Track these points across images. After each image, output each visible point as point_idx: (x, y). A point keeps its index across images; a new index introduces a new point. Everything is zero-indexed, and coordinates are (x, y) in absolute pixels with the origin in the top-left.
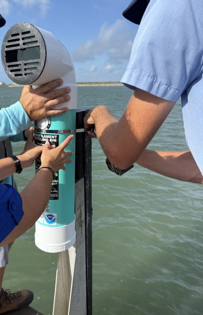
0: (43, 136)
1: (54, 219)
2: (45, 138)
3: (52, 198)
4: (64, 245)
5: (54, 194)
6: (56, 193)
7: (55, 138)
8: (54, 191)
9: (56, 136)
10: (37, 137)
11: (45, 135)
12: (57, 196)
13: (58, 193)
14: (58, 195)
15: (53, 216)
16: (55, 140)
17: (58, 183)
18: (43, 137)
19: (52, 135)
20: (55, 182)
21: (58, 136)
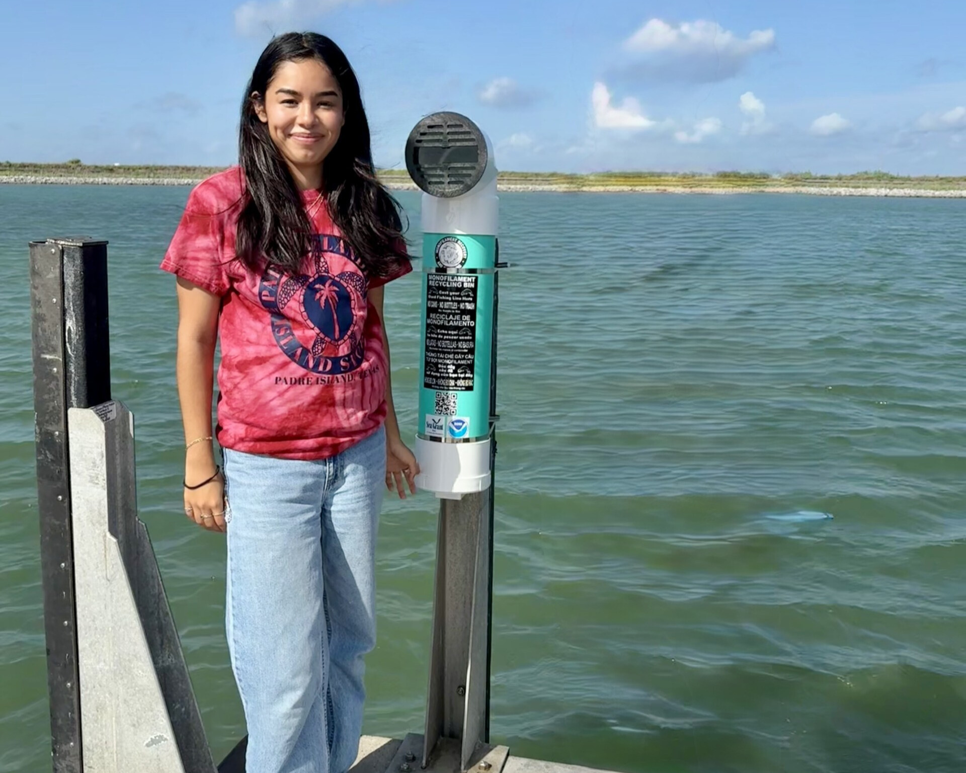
0: (453, 279)
1: (466, 427)
2: (455, 282)
3: (463, 388)
4: (480, 478)
5: (467, 381)
6: (469, 378)
7: (472, 282)
8: (467, 375)
9: (474, 278)
10: (440, 281)
11: (456, 277)
12: (471, 384)
13: (473, 378)
14: (473, 383)
15: (463, 423)
16: (473, 285)
17: (473, 360)
18: (451, 280)
19: (467, 276)
20: (469, 359)
21: (477, 278)
